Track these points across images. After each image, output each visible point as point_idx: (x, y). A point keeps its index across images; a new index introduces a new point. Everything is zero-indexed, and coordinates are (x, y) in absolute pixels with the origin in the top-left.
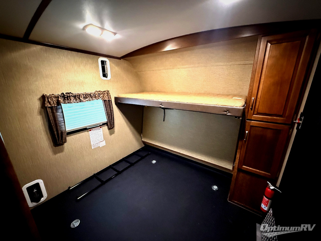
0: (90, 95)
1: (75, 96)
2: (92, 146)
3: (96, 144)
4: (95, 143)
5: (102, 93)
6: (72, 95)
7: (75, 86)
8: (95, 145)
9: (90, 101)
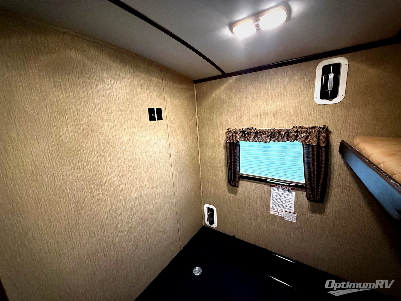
0: (279, 132)
1: (257, 132)
2: (271, 210)
3: (278, 211)
4: (277, 208)
5: (306, 131)
6: (254, 131)
7: (264, 119)
8: (275, 210)
9: (279, 141)
